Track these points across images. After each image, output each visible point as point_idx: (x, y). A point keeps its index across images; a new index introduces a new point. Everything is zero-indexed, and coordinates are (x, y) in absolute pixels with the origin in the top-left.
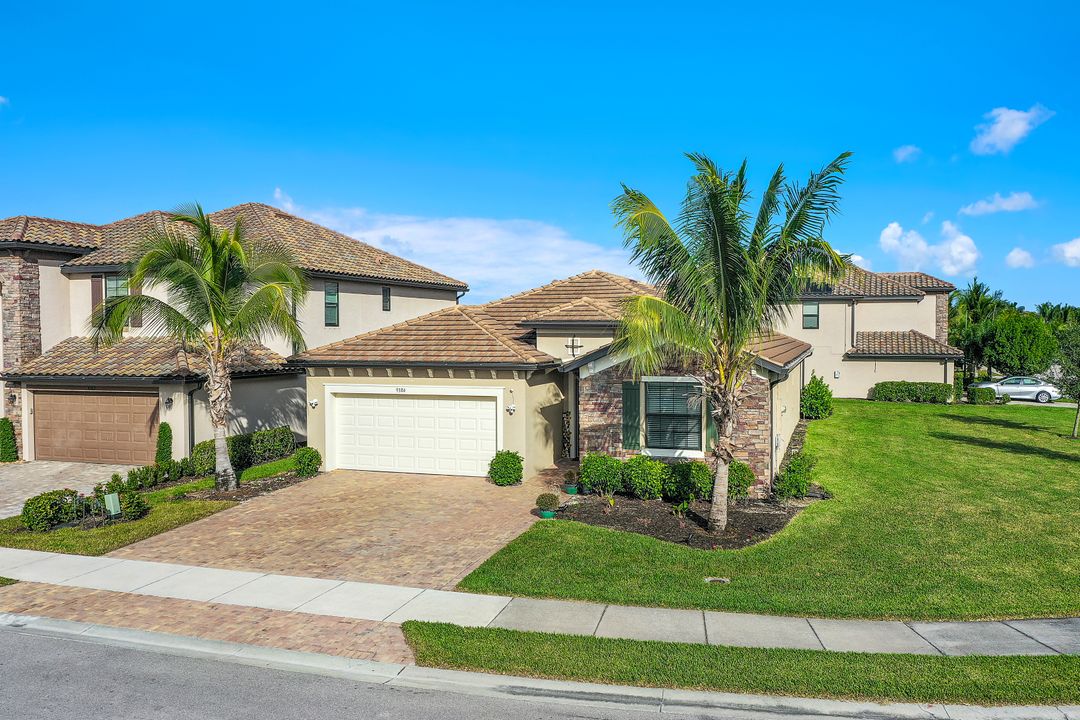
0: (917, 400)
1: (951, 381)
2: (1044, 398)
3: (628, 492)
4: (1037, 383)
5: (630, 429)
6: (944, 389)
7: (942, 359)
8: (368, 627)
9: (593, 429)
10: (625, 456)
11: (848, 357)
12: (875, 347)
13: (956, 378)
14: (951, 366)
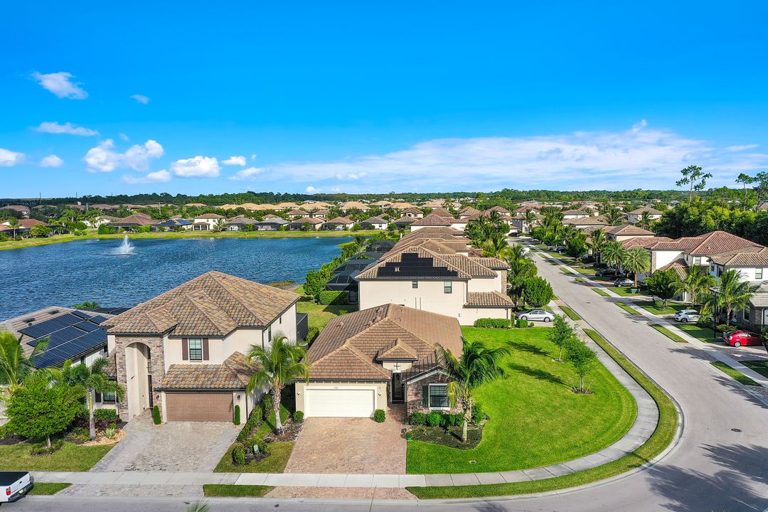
0: (496, 327)
1: (509, 318)
2: (547, 320)
3: (428, 424)
4: (542, 313)
5: (425, 402)
6: (507, 321)
7: (506, 308)
8: (395, 490)
9: (412, 401)
10: (425, 411)
11: (465, 307)
12: (477, 302)
13: (512, 316)
14: (510, 310)
